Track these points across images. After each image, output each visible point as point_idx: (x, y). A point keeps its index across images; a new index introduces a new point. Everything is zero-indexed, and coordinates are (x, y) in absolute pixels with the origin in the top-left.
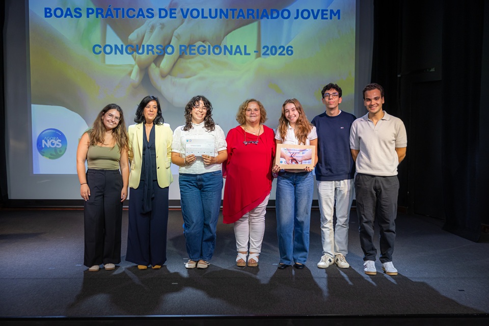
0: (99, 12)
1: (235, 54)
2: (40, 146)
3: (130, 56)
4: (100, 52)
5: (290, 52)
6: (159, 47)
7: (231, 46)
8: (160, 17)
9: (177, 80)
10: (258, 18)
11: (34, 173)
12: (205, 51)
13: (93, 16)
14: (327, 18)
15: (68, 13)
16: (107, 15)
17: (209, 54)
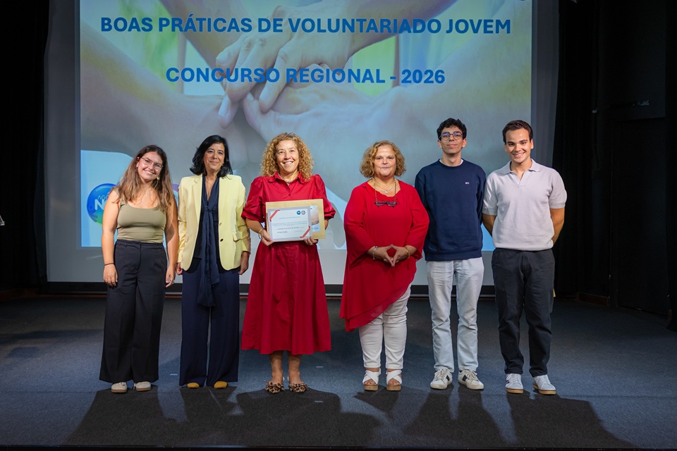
0: (176, 23)
1: (363, 81)
2: (91, 207)
3: (218, 83)
4: (177, 78)
5: (440, 79)
6: (259, 72)
7: (359, 71)
8: (260, 30)
9: (283, 117)
10: (395, 31)
11: (83, 246)
12: (322, 77)
13: (168, 29)
14: (492, 32)
15: (134, 25)
16: (187, 27)
17: (328, 81)
